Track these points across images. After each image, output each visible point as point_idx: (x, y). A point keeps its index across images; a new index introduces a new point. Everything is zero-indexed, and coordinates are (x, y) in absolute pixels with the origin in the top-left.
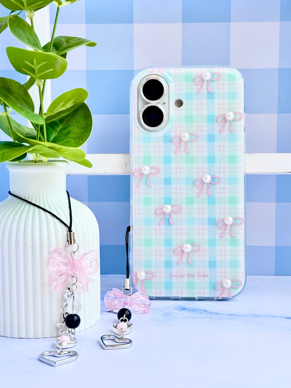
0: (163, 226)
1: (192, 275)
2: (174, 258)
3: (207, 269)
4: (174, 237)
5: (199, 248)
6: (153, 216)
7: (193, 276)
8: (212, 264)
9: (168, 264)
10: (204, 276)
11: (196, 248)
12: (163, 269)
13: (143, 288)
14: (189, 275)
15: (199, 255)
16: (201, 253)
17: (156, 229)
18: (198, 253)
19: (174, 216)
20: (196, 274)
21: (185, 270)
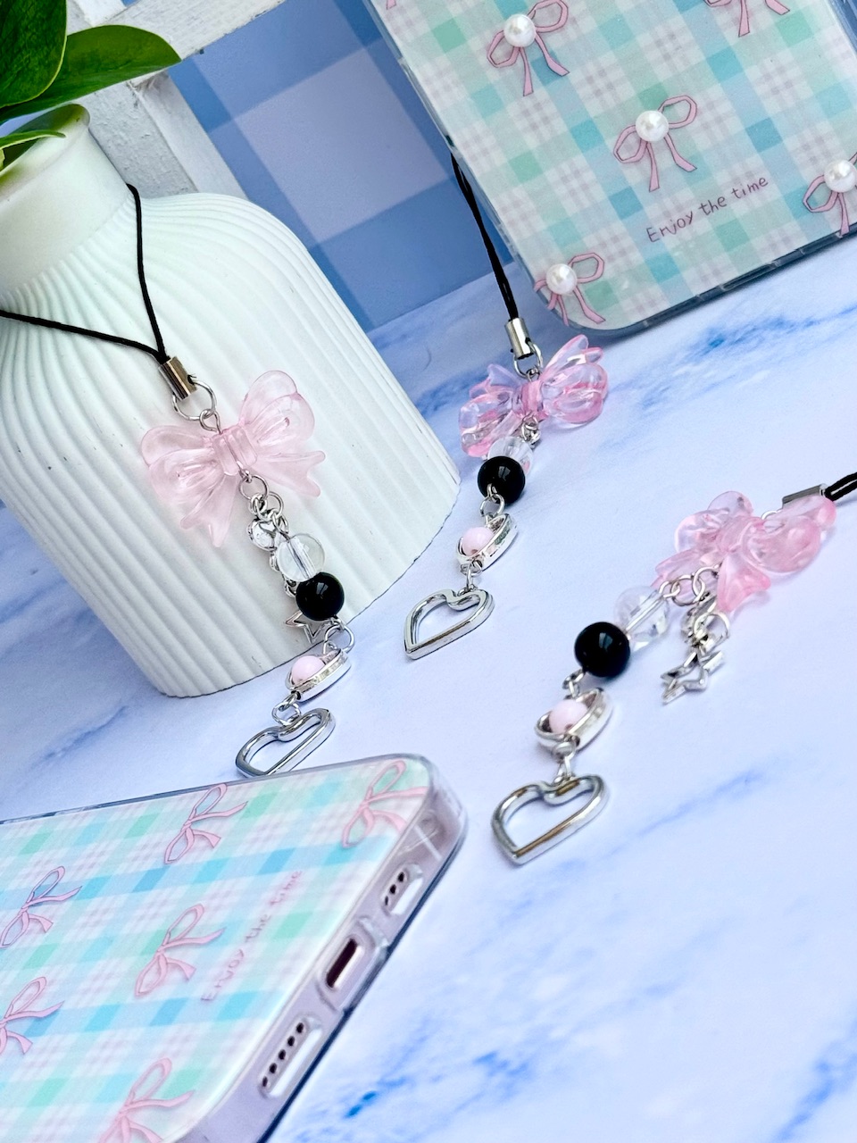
0: (541, 93)
1: (714, 202)
2: (634, 177)
3: (755, 161)
4: (594, 109)
5: (691, 102)
6: (493, 75)
7: (721, 202)
8: (764, 135)
9: (625, 202)
10: (753, 187)
11: (681, 110)
12: (619, 227)
13: (589, 313)
14: (708, 208)
15: (706, 126)
16: (708, 116)
17: (526, 113)
18: (697, 123)
19: (554, 42)
20: (727, 194)
21: (687, 196)
